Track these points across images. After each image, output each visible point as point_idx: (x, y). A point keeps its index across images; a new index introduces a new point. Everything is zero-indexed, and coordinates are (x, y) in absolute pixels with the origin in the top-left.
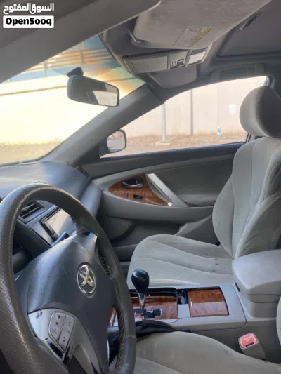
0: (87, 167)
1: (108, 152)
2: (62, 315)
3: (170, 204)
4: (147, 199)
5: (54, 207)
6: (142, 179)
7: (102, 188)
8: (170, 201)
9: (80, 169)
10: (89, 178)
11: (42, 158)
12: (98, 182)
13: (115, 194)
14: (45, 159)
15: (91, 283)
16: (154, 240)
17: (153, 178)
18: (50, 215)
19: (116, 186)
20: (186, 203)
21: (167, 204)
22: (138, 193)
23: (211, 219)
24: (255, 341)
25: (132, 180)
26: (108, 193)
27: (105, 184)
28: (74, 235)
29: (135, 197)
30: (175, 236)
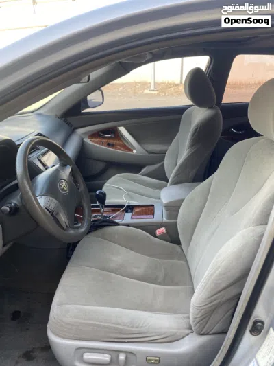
0: (71, 119)
1: (88, 107)
2: (51, 198)
3: (134, 151)
4: (118, 147)
5: (46, 149)
6: (114, 131)
7: (82, 136)
8: (134, 148)
9: (65, 121)
10: (73, 128)
11: (36, 110)
12: (80, 131)
13: (93, 141)
14: (38, 112)
15: (65, 189)
16: (120, 176)
17: (122, 130)
18: (43, 154)
19: (94, 135)
20: (147, 151)
21: (132, 151)
22: (111, 141)
23: (163, 165)
24: (165, 231)
25: (106, 131)
26: (88, 141)
27: (85, 133)
28: (58, 166)
29: (109, 145)
30: (138, 175)
